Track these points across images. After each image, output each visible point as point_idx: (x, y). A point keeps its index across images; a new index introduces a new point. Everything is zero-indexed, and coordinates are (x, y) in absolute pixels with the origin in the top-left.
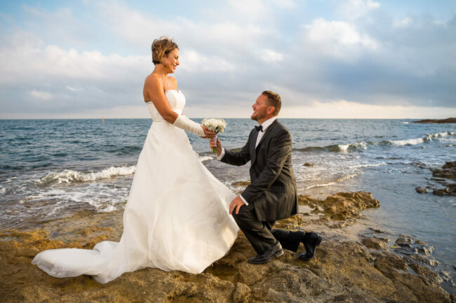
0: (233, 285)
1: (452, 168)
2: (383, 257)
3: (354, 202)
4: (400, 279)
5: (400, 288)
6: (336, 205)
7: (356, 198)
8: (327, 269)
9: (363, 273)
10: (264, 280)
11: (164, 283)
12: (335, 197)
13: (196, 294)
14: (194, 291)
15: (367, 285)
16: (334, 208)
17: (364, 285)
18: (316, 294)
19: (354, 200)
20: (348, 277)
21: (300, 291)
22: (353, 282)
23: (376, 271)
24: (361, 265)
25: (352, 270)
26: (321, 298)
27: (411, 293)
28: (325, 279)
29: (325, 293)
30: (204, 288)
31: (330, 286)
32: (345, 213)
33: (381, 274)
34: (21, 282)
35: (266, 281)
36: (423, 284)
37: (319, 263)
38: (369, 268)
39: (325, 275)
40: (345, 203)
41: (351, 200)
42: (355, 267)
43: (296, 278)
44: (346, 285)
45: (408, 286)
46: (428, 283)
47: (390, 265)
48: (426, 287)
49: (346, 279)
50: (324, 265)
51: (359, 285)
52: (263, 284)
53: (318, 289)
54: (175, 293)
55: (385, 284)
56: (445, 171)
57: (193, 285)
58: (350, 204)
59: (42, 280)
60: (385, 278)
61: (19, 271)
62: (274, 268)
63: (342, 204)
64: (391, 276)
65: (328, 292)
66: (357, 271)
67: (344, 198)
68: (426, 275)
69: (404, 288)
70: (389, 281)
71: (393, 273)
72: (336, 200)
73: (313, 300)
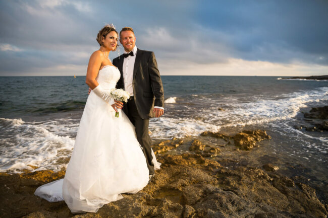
0: (182, 207)
1: (317, 112)
2: (278, 179)
3: (254, 138)
4: (291, 194)
5: (292, 202)
6: (243, 140)
7: (255, 134)
8: (243, 190)
9: (267, 191)
10: (201, 201)
11: (133, 207)
12: (241, 134)
13: (157, 215)
14: (155, 213)
15: (271, 201)
16: (241, 142)
17: (269, 201)
18: (239, 211)
19: (254, 136)
20: (257, 195)
21: (228, 209)
22: (261, 198)
23: (275, 189)
24: (264, 185)
25: (259, 189)
26: (243, 214)
27: (300, 205)
28: (243, 198)
29: (245, 209)
30: (162, 210)
31: (248, 203)
32: (249, 145)
33: (278, 191)
34: (26, 207)
35: (203, 201)
36: (307, 198)
37: (237, 185)
38: (269, 187)
39: (242, 194)
40: (248, 138)
41: (252, 136)
42: (261, 187)
43: (224, 199)
44: (257, 201)
45: (297, 200)
46: (310, 197)
47: (283, 184)
48: (309, 200)
49: (256, 197)
50: (240, 187)
51: (265, 200)
52: (201, 204)
53: (240, 207)
54: (142, 215)
55: (282, 199)
56: (312, 115)
57: (154, 208)
58: (252, 139)
59: (42, 205)
60: (282, 194)
61: (24, 199)
62: (207, 191)
63: (247, 139)
64: (285, 193)
65: (247, 209)
66: (262, 190)
67: (248, 135)
68: (308, 191)
69: (295, 201)
70: (285, 197)
71: (286, 190)
72: (242, 136)
73: (238, 215)
